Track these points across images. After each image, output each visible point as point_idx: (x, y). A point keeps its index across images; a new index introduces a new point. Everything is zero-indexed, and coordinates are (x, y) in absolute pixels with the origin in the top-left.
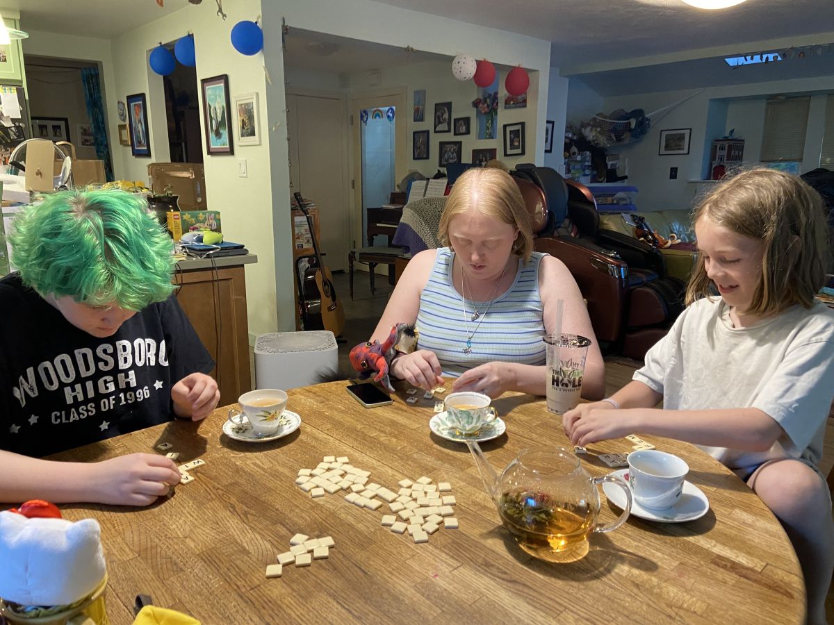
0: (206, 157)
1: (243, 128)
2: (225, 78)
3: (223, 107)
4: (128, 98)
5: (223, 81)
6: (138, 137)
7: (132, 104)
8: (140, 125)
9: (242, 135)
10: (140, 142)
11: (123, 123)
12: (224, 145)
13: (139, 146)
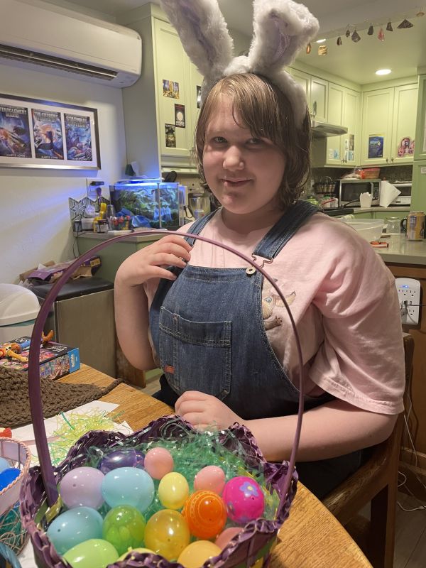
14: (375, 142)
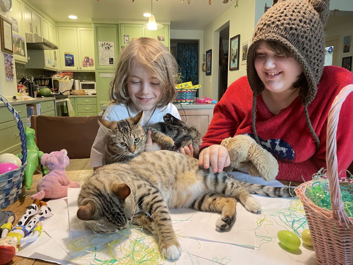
0: (229, 72)
1: (243, 57)
2: (239, 36)
3: (237, 49)
4: (207, 52)
5: (238, 38)
6: (208, 67)
7: (208, 54)
8: (209, 63)
9: (243, 60)
10: (208, 69)
11: (204, 63)
12: (235, 65)
13: (208, 71)
14: (69, 57)
